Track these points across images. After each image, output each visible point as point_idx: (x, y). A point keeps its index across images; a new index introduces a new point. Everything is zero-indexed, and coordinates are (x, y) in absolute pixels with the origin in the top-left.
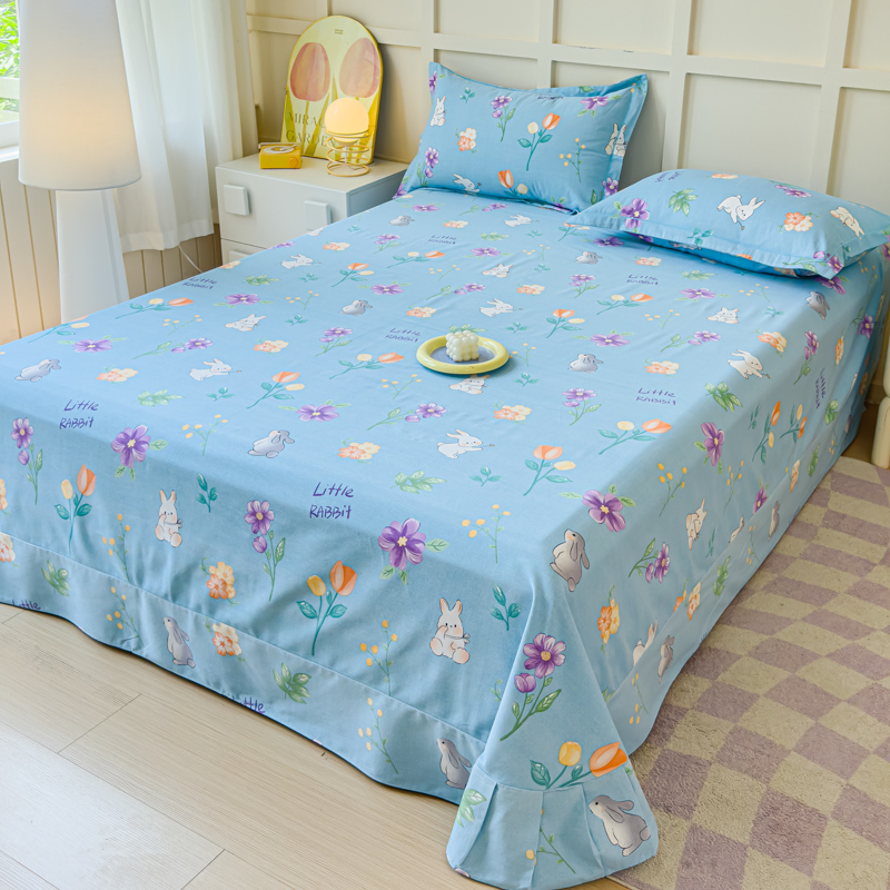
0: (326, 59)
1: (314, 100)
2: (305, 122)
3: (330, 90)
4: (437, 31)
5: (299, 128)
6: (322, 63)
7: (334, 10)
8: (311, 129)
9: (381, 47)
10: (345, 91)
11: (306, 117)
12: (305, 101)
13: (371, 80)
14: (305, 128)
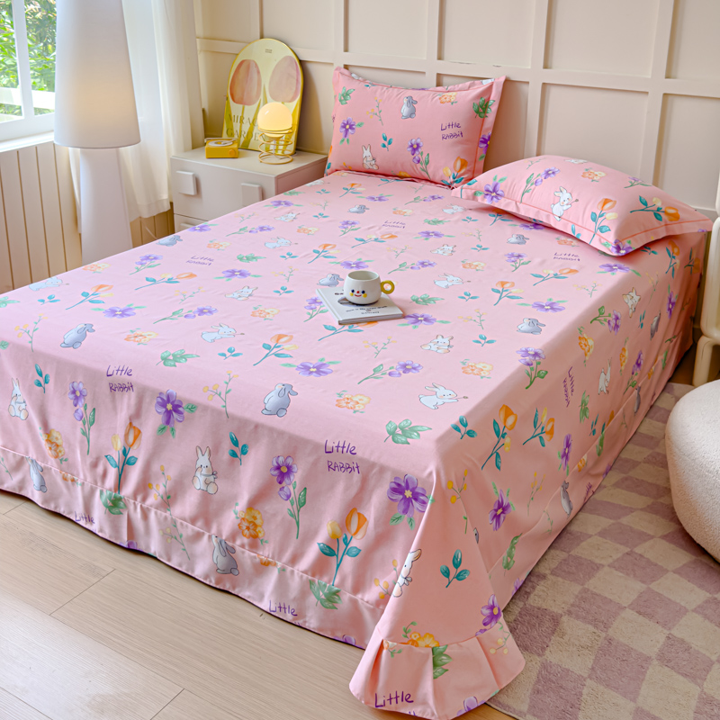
0: (259, 72)
1: (249, 104)
2: (241, 122)
3: (262, 97)
4: (346, 50)
5: (236, 126)
6: (255, 76)
7: (265, 33)
8: (246, 128)
9: (301, 62)
10: (272, 98)
11: (242, 118)
12: (241, 106)
13: (294, 89)
14: (241, 127)
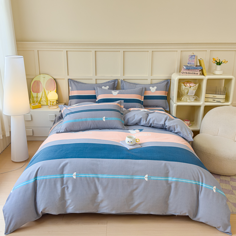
0: (41, 83)
1: (39, 92)
3: (43, 90)
4: (68, 75)
5: (35, 99)
6: (40, 84)
7: (41, 73)
8: (39, 99)
9: (54, 79)
10: (47, 90)
11: (37, 97)
12: (36, 93)
13: (54, 87)
14: (37, 99)
